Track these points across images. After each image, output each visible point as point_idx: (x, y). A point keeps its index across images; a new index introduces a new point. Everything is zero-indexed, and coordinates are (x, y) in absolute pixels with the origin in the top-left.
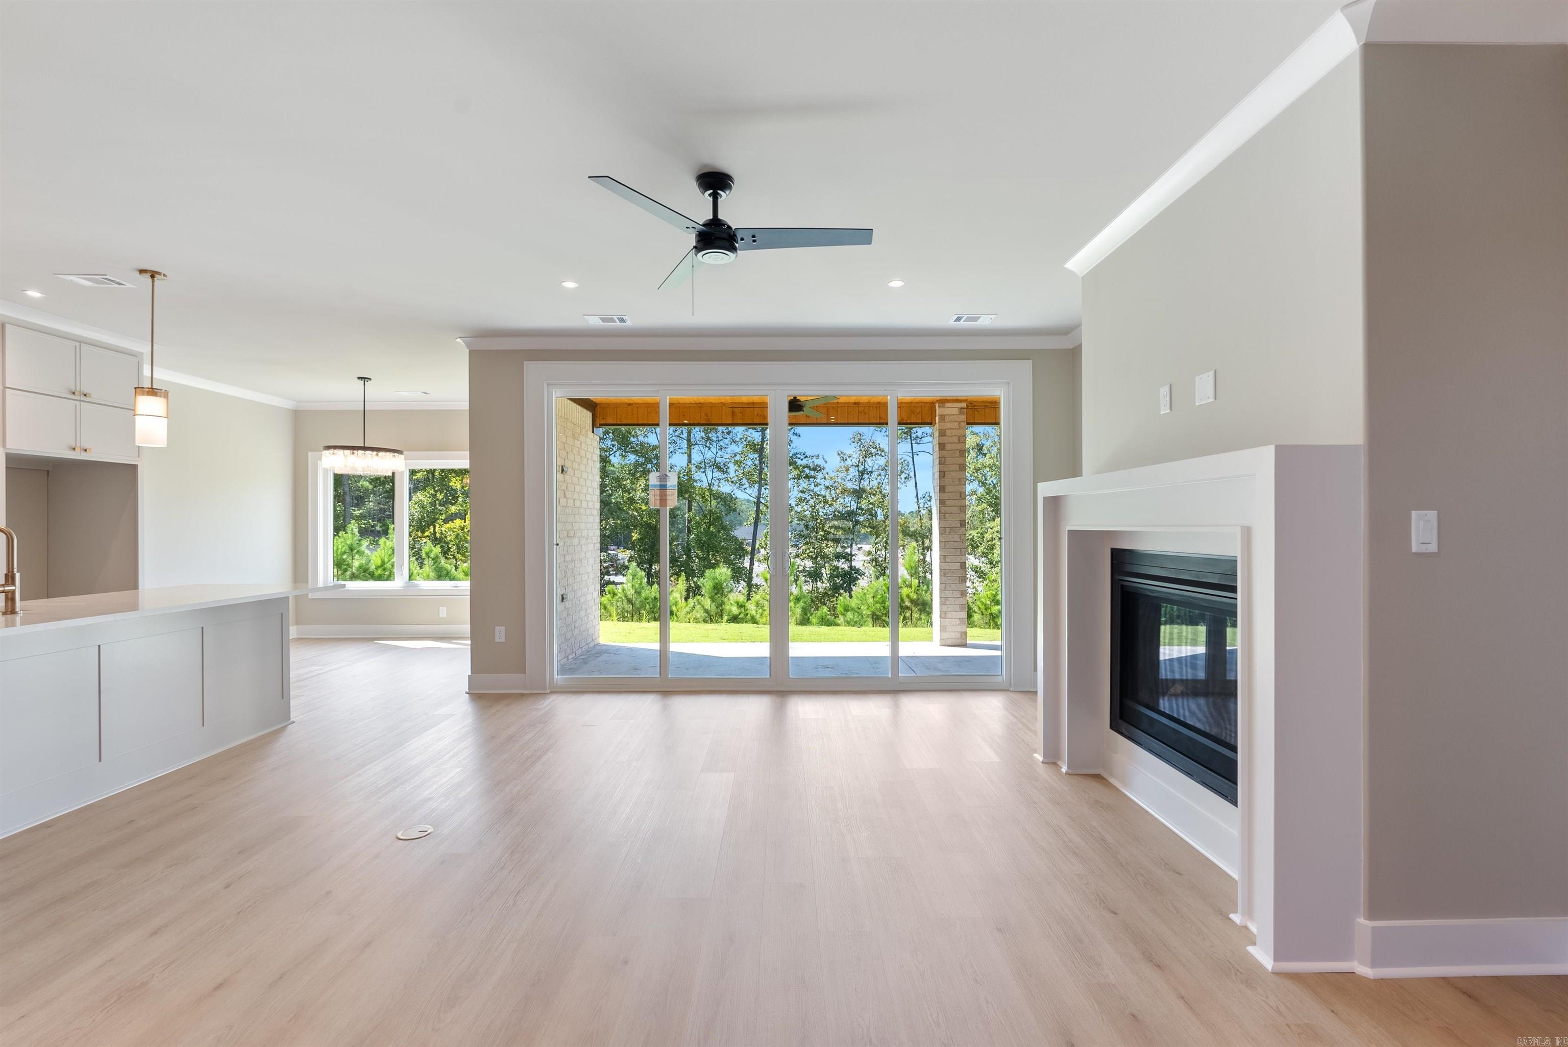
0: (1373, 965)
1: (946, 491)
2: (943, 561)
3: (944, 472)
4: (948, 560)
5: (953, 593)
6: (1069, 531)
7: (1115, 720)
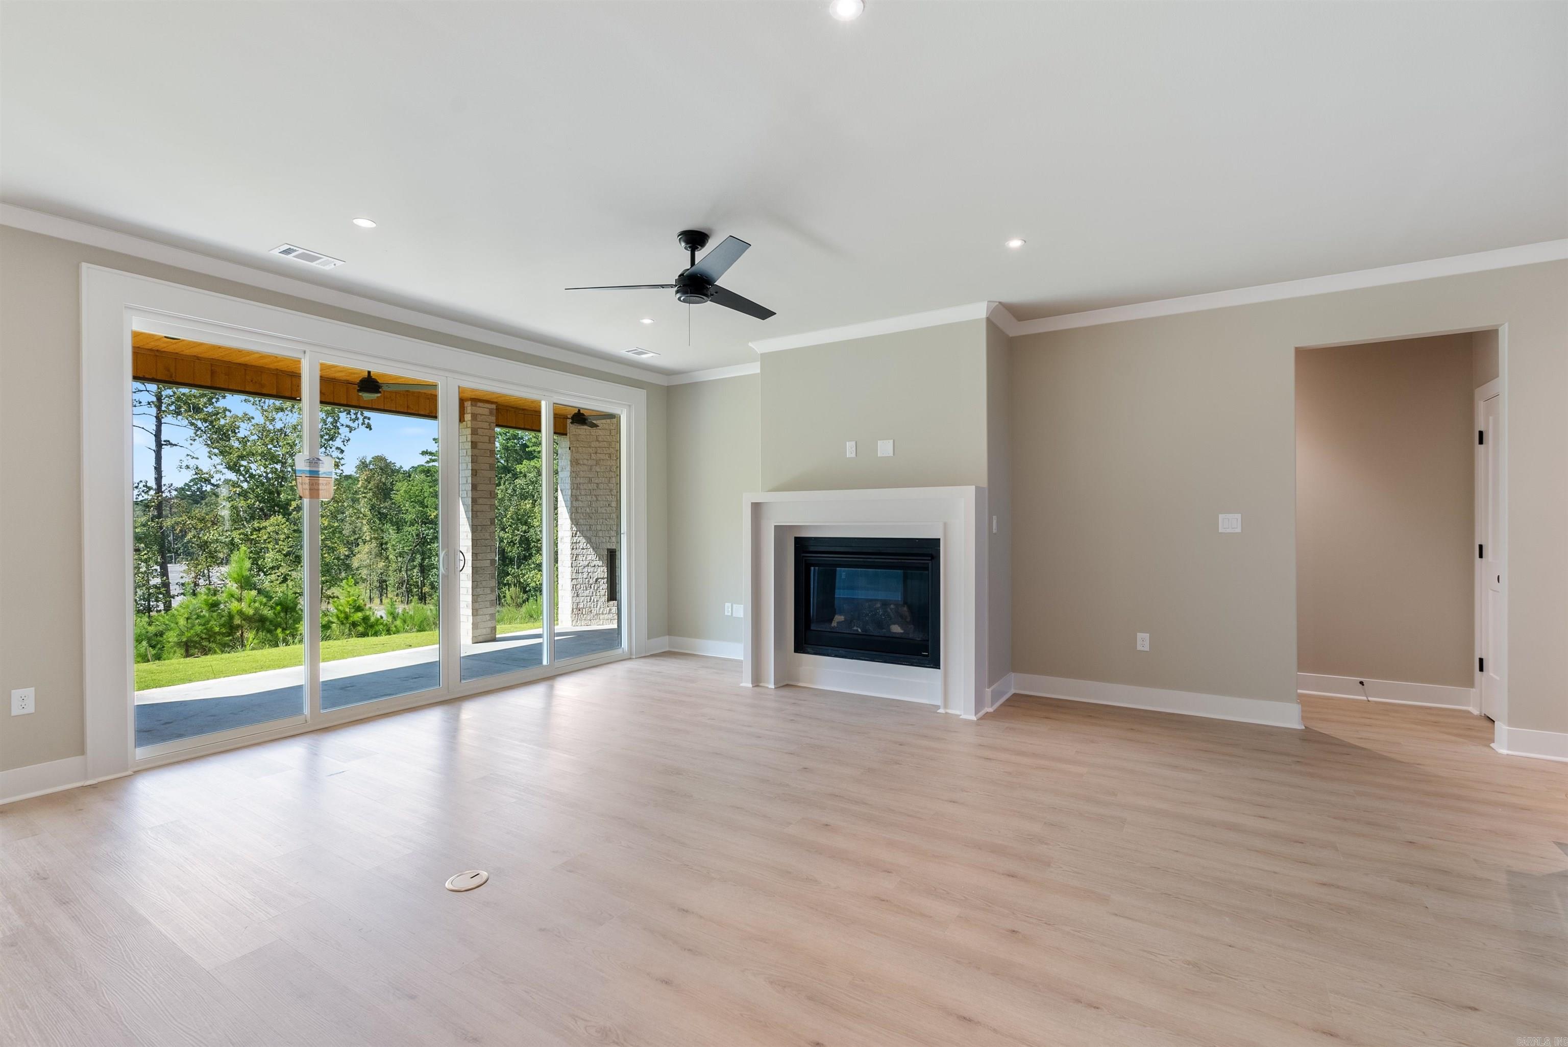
0: (992, 705)
1: (478, 489)
2: (475, 558)
4: (479, 558)
5: (484, 590)
6: (775, 526)
7: (799, 647)
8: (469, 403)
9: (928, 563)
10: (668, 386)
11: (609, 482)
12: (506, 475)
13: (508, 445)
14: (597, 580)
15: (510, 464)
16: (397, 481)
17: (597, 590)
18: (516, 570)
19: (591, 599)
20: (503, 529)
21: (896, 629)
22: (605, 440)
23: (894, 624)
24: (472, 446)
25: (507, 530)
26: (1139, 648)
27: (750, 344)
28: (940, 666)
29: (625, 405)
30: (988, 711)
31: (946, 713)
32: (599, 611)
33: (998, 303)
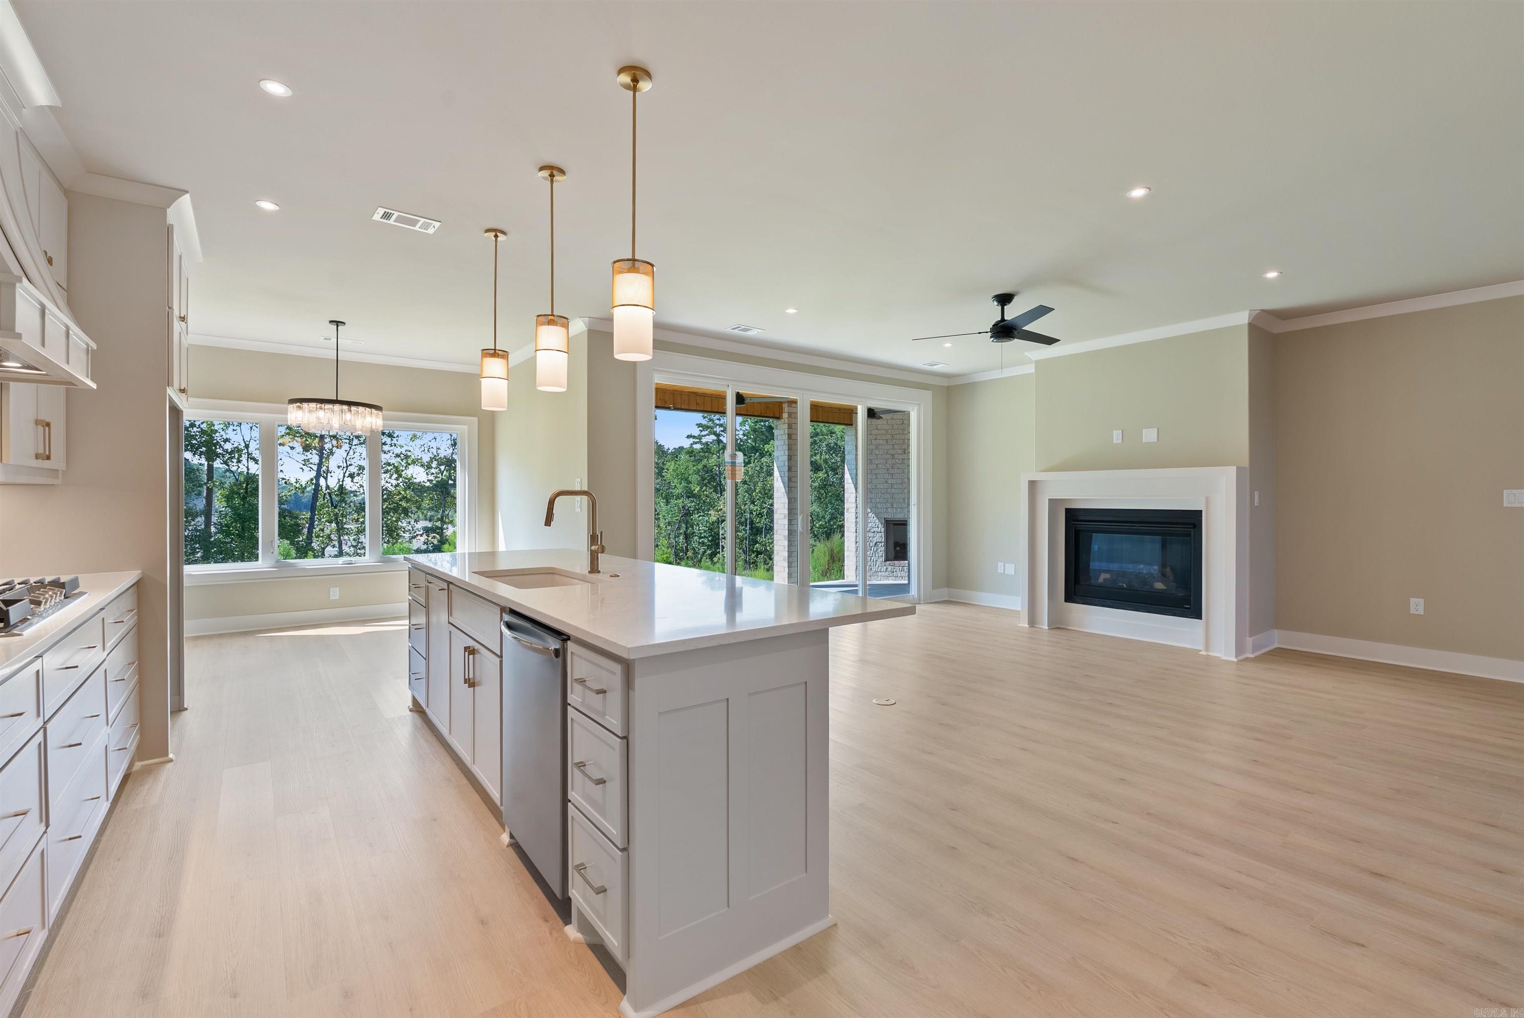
0: (1253, 653)
1: (793, 470)
3: (791, 456)
6: (1049, 499)
7: (1070, 597)
8: (787, 404)
9: (1190, 531)
10: (948, 387)
11: (886, 463)
12: (755, 454)
13: (756, 427)
14: (876, 543)
15: (757, 445)
16: (667, 461)
17: (876, 552)
18: (764, 539)
19: (871, 559)
20: (753, 502)
21: (1159, 586)
22: (883, 428)
23: (1158, 582)
24: (788, 437)
25: (756, 503)
26: (1412, 611)
27: (1026, 353)
28: (1201, 617)
29: (916, 404)
30: (1249, 656)
31: (1208, 655)
32: (878, 569)
33: (1259, 311)
